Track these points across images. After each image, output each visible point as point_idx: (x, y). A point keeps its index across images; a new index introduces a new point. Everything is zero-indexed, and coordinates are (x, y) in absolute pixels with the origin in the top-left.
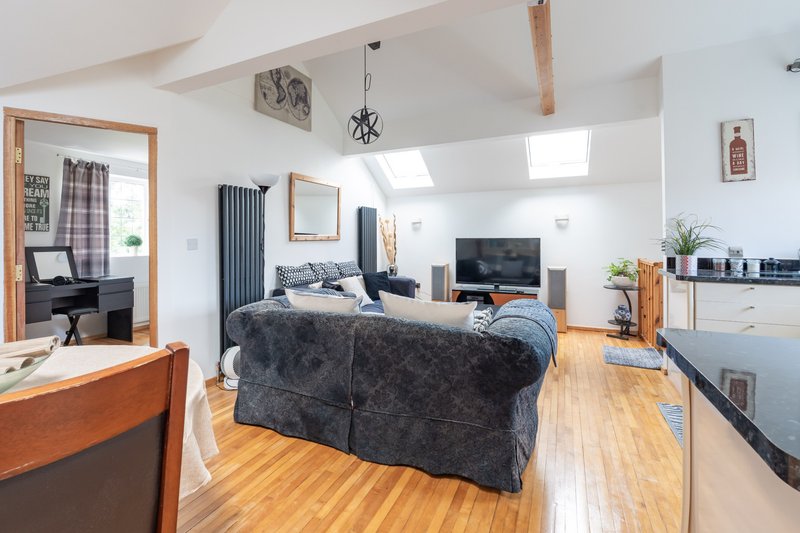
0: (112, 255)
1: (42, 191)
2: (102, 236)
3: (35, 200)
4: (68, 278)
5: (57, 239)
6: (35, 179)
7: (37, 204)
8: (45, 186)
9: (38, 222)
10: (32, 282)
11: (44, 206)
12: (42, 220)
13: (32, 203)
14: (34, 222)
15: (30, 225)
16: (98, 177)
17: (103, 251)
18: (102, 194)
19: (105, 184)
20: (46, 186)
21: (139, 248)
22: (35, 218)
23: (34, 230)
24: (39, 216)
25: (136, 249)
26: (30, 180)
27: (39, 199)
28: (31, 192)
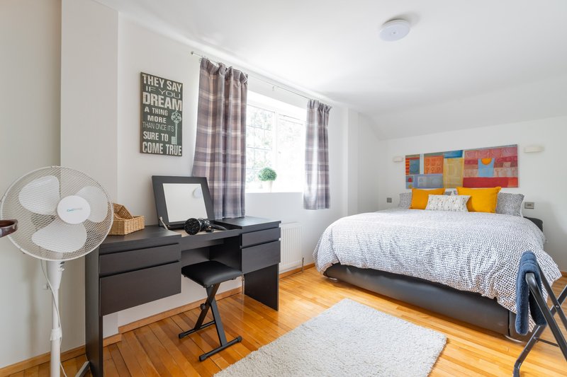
0: (247, 191)
1: (174, 100)
2: (239, 165)
3: (165, 113)
4: (203, 221)
5: (195, 168)
6: (165, 84)
7: (168, 118)
8: (177, 94)
9: (169, 142)
10: (159, 226)
11: (177, 122)
12: (174, 140)
13: (163, 116)
14: (164, 143)
15: (159, 147)
16: (236, 89)
17: (239, 185)
18: (239, 110)
19: (243, 99)
20: (179, 95)
21: (275, 182)
22: (165, 137)
23: (165, 153)
24: (171, 134)
25: (271, 183)
26: (159, 84)
27: (170, 111)
28: (160, 101)
